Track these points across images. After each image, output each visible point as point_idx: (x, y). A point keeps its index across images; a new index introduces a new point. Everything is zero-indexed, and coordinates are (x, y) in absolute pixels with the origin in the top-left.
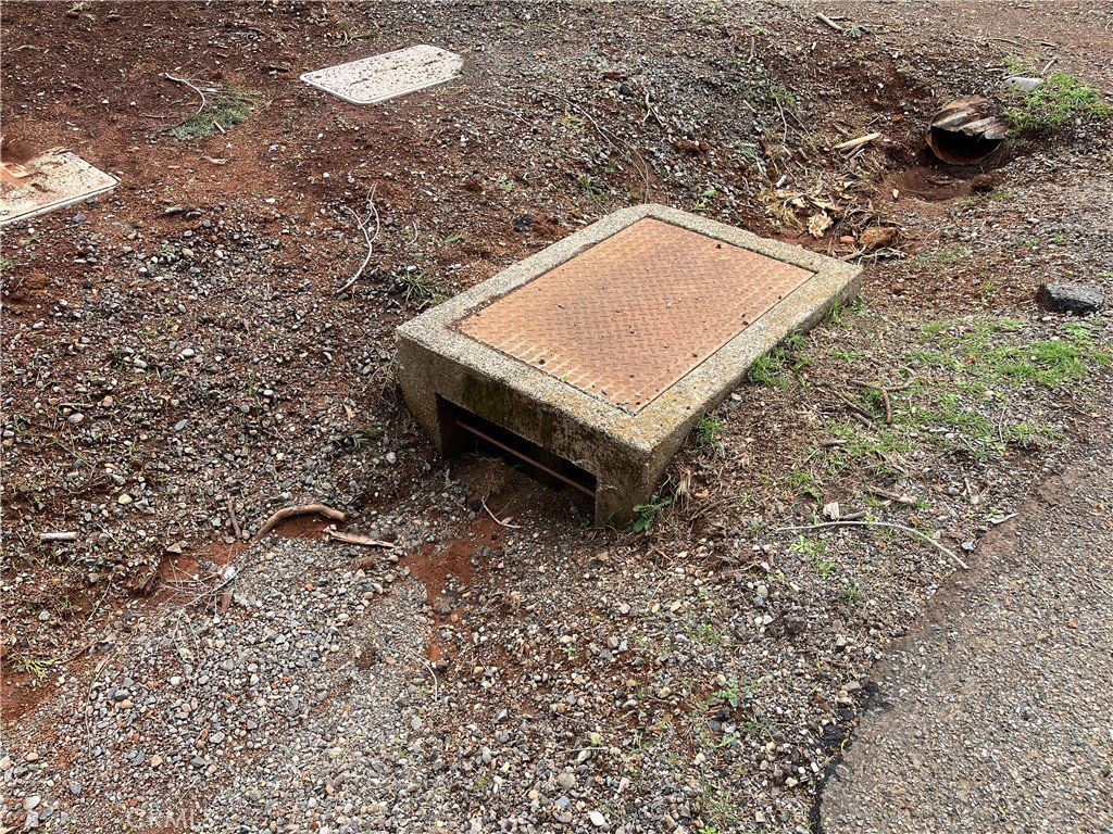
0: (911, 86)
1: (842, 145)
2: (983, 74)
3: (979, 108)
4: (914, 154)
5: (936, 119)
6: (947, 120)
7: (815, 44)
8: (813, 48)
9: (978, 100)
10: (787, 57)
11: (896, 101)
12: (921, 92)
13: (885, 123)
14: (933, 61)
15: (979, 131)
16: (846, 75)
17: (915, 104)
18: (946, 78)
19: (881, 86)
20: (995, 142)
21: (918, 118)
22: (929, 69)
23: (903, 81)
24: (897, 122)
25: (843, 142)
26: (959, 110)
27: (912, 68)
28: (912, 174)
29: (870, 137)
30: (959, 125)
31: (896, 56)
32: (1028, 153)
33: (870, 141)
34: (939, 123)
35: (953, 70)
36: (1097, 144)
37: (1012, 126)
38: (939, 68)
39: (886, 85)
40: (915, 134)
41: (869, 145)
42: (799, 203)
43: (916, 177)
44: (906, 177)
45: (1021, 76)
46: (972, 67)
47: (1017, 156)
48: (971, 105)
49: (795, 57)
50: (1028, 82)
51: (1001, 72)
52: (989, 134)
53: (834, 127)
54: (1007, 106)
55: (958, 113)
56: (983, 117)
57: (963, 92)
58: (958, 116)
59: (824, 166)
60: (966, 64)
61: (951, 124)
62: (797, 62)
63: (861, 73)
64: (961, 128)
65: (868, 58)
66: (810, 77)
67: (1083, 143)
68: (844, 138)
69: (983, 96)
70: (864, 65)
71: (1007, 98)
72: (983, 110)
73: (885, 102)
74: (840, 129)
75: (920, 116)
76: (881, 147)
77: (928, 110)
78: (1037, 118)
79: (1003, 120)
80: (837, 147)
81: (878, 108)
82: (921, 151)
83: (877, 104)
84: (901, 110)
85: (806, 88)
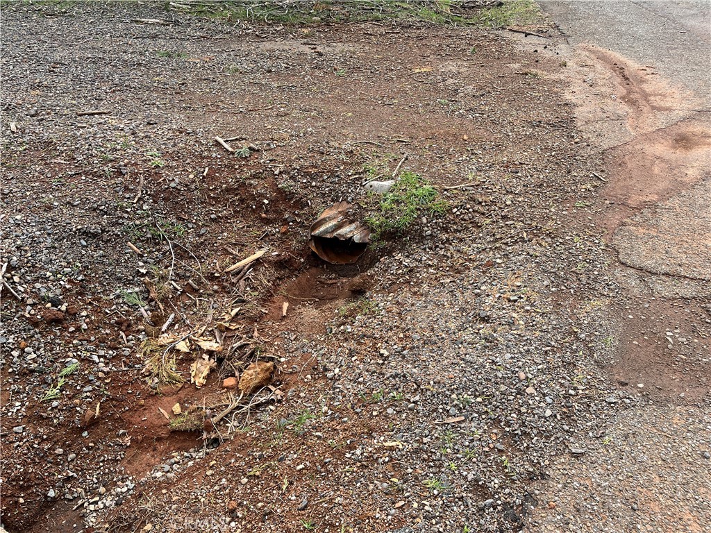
0: (291, 199)
1: (233, 267)
2: (347, 183)
3: (346, 214)
4: (302, 260)
5: (314, 228)
6: (322, 229)
7: (207, 169)
8: (205, 174)
9: (345, 206)
10: (179, 187)
11: (281, 213)
12: (300, 204)
13: (274, 235)
14: (308, 174)
15: (349, 236)
16: (236, 195)
17: (297, 215)
18: (318, 188)
19: (266, 202)
20: (362, 246)
21: (300, 227)
22: (305, 181)
23: (284, 195)
24: (284, 233)
25: (234, 263)
26: (330, 219)
27: (291, 182)
28: (304, 278)
29: (259, 254)
30: (333, 232)
31: (276, 172)
32: (389, 253)
33: (257, 260)
34: (317, 232)
35: (323, 181)
36: (442, 240)
37: (373, 231)
38: (313, 179)
39: (271, 201)
40: (300, 242)
41: (257, 264)
42: (183, 346)
43: (308, 280)
44: (299, 283)
45: (377, 180)
46: (338, 176)
47: (381, 257)
48: (340, 213)
49: (187, 185)
50: (382, 186)
51: (361, 178)
52: (357, 238)
53: (225, 250)
54: (367, 211)
55: (330, 221)
56: (351, 222)
57: (333, 200)
58: (330, 225)
59: (216, 292)
60: (332, 174)
61: (326, 232)
62: (189, 189)
63: (248, 192)
64: (335, 234)
65: (254, 177)
66: (202, 203)
67: (431, 239)
68: (235, 260)
69: (349, 203)
70: (251, 184)
71: (366, 203)
72: (349, 216)
73: (271, 216)
74: (230, 250)
75: (302, 226)
76: (269, 262)
77: (307, 219)
78: (391, 222)
79: (366, 226)
80: (227, 270)
81: (267, 222)
82: (309, 256)
83: (265, 218)
84: (285, 222)
85: (198, 215)
